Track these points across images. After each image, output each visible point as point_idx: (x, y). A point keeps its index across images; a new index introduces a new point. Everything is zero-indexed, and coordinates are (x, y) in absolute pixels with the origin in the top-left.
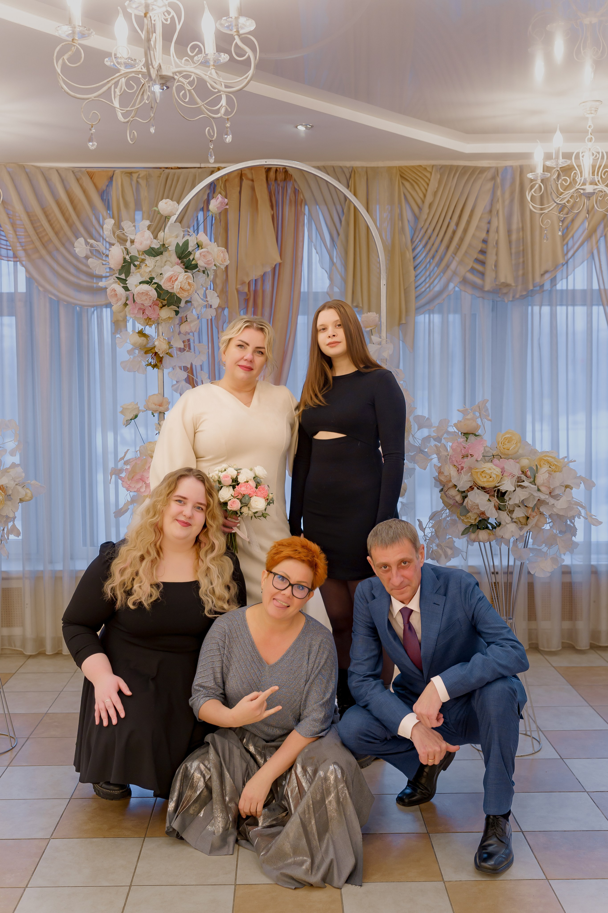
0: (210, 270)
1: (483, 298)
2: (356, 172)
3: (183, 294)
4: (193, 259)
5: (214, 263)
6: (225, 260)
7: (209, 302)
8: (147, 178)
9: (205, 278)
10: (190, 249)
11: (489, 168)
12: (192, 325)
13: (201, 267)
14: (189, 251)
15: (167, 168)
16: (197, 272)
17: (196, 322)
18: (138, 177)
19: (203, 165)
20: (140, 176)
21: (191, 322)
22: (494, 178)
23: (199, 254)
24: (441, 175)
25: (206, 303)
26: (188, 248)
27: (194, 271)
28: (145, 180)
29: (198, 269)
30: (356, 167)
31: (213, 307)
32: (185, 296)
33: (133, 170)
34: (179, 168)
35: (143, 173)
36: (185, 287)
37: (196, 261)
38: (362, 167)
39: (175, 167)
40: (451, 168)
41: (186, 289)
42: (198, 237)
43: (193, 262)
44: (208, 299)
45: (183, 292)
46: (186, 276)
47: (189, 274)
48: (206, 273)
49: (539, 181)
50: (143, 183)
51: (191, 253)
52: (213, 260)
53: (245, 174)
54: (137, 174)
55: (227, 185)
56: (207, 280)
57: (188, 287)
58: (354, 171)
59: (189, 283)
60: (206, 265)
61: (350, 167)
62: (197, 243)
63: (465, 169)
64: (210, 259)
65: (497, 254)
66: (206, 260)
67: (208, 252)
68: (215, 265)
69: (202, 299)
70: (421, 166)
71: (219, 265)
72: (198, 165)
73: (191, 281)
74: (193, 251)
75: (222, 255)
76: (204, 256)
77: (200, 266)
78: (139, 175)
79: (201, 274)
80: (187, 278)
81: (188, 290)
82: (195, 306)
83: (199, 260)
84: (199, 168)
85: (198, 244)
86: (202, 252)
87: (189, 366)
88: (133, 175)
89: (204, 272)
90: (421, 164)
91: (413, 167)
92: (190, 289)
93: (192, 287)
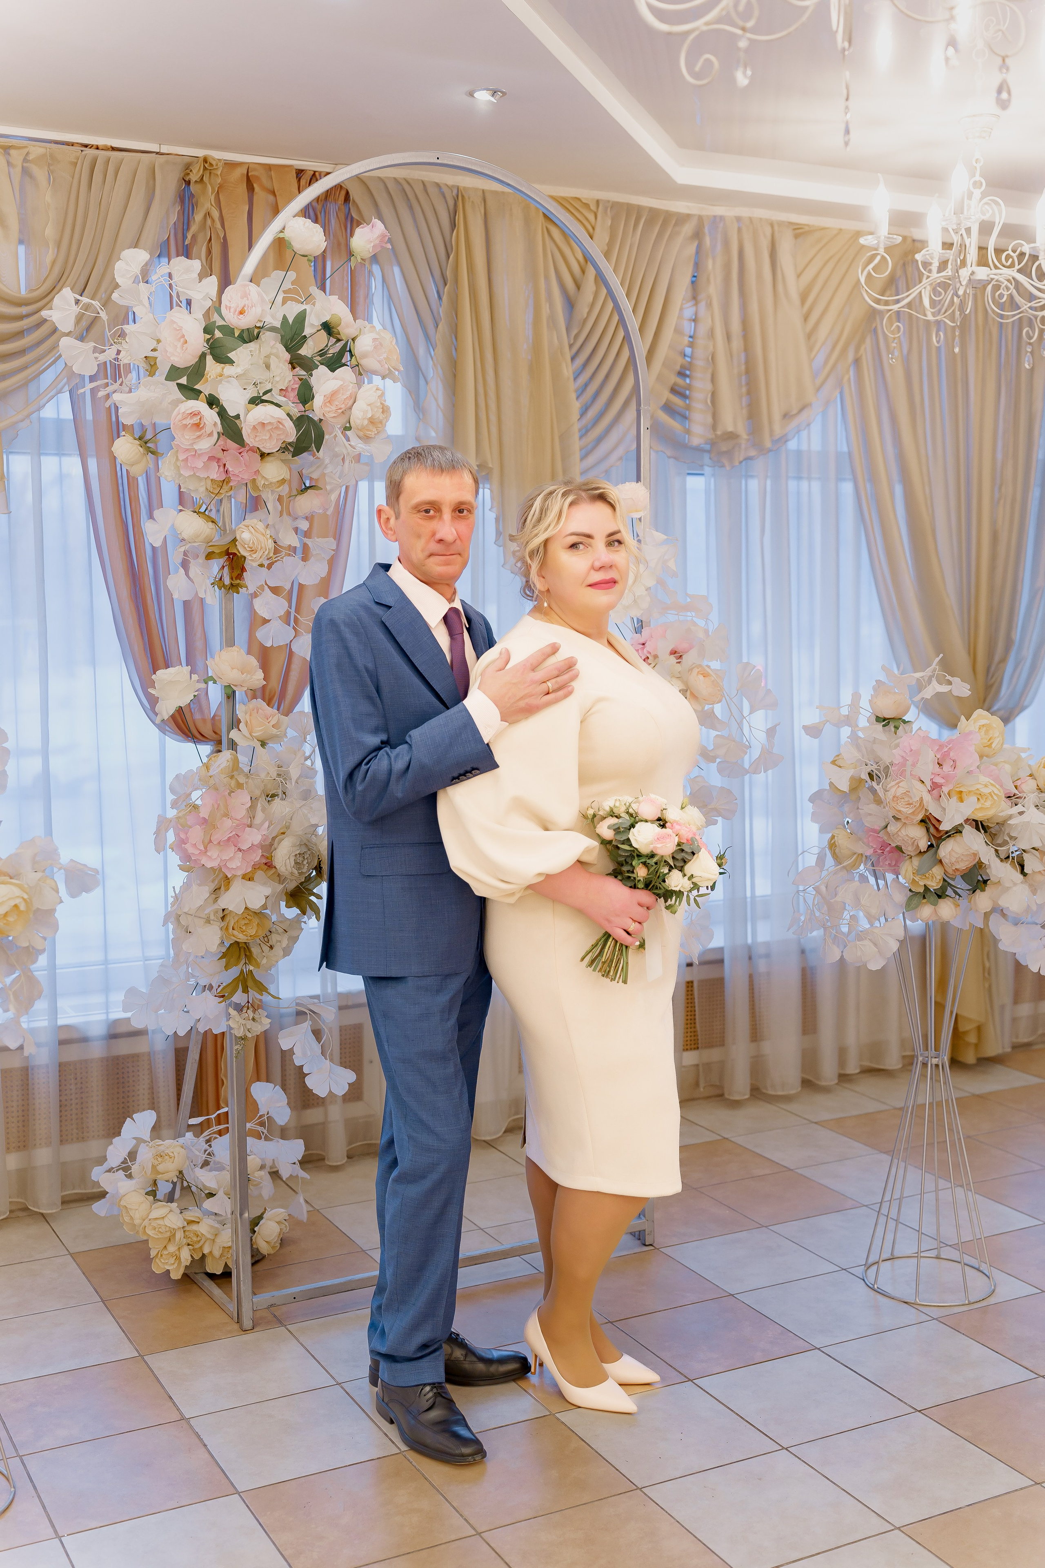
1: (676, 458)
2: (466, 197)
8: (50, 161)
10: (307, 332)
11: (688, 217)
15: (86, 146)
18: (25, 160)
19: (164, 149)
20: (31, 157)
22: (697, 235)
24: (613, 219)
28: (46, 168)
30: (464, 188)
33: (13, 142)
34: (113, 149)
35: (37, 151)
38: (476, 189)
39: (106, 146)
40: (629, 208)
49: (881, 251)
50: (40, 174)
53: (257, 178)
54: (25, 151)
55: (221, 199)
58: (463, 196)
61: (453, 186)
63: (654, 213)
65: (713, 379)
70: (579, 199)
72: (154, 147)
78: (28, 154)
84: (157, 153)
88: (13, 152)
90: (577, 196)
91: (564, 198)
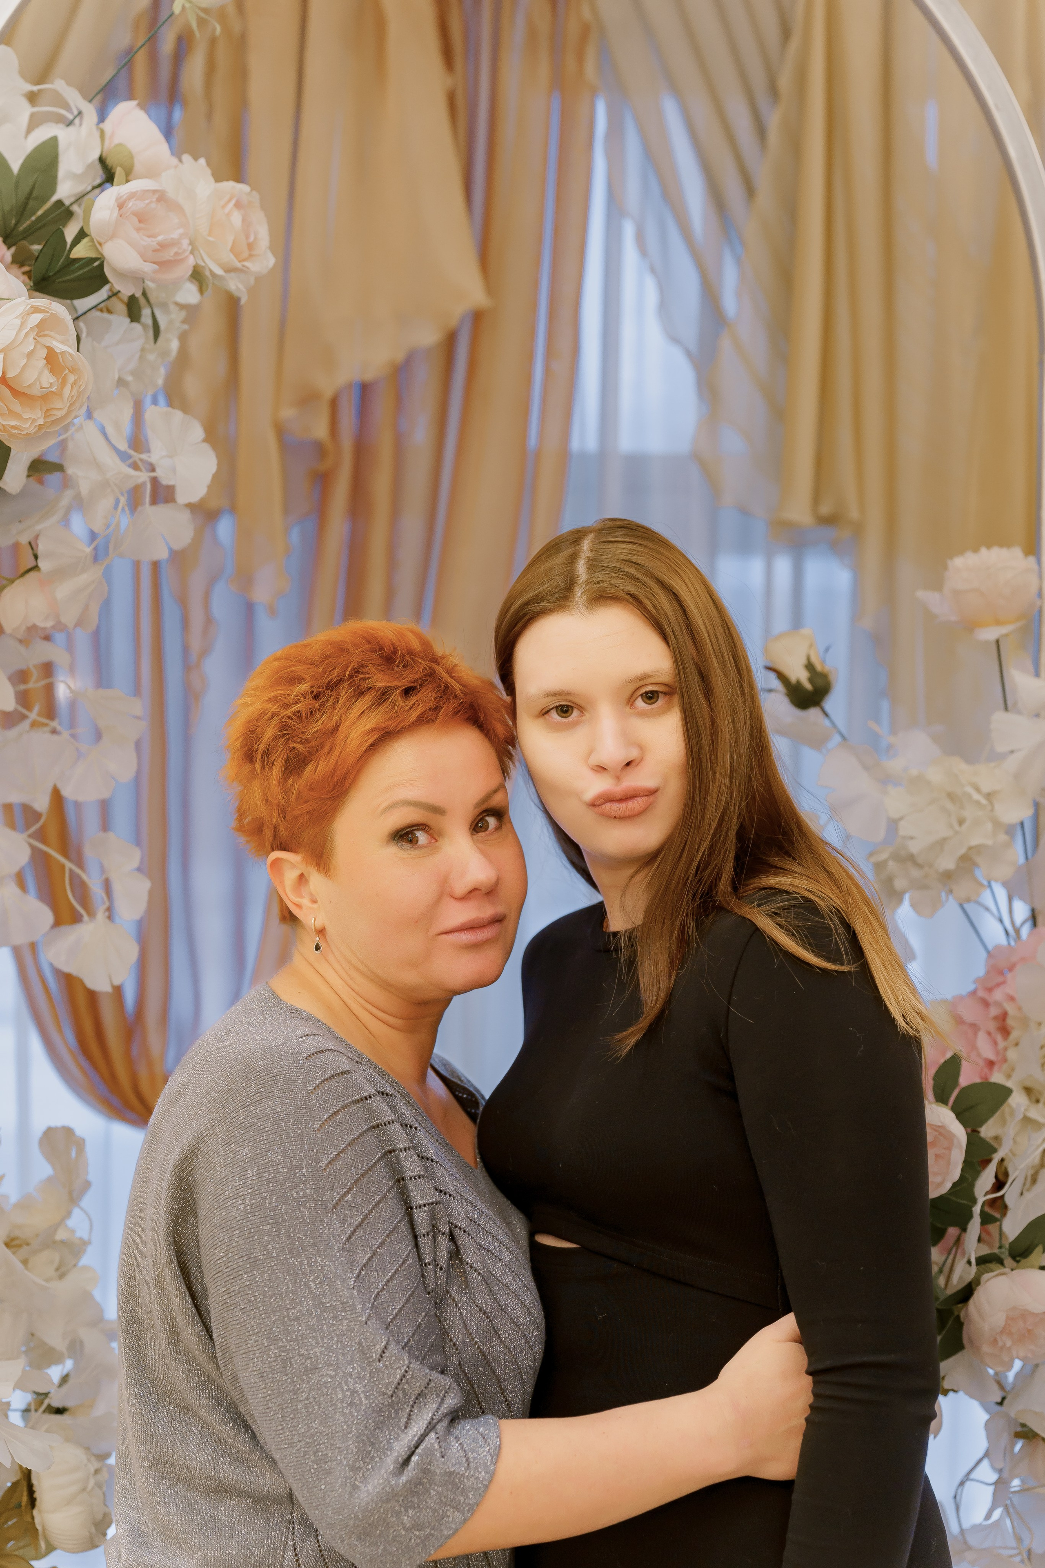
0: (164, 306)
3: (18, 416)
4: (82, 234)
5: (191, 261)
6: (250, 246)
7: (159, 473)
9: (138, 344)
10: (65, 191)
12: (63, 590)
13: (123, 275)
14: (60, 203)
16: (96, 313)
17: (84, 578)
21: (61, 574)
23: (112, 203)
25: (143, 477)
26: (51, 184)
27: (84, 304)
29: (103, 293)
31: (182, 498)
32: (28, 428)
36: (30, 377)
37: (96, 245)
41: (36, 391)
42: (107, 126)
43: (80, 251)
44: (157, 454)
45: (16, 406)
46: (36, 318)
47: (57, 308)
48: (146, 312)
51: (68, 214)
52: (185, 243)
56: (151, 357)
57: (48, 379)
59: (52, 358)
60: (148, 268)
62: (102, 160)
64: (175, 235)
66: (153, 243)
67: (161, 197)
68: (197, 276)
69: (123, 456)
71: (219, 271)
73: (63, 346)
74: (80, 199)
75: (236, 218)
76: (142, 218)
77: (115, 271)
79: (120, 321)
80: (41, 328)
81: (46, 397)
82: (84, 487)
83: (112, 237)
85: (109, 162)
86: (132, 196)
87: (42, 803)
89: (133, 308)
92: (59, 394)
93: (72, 378)
